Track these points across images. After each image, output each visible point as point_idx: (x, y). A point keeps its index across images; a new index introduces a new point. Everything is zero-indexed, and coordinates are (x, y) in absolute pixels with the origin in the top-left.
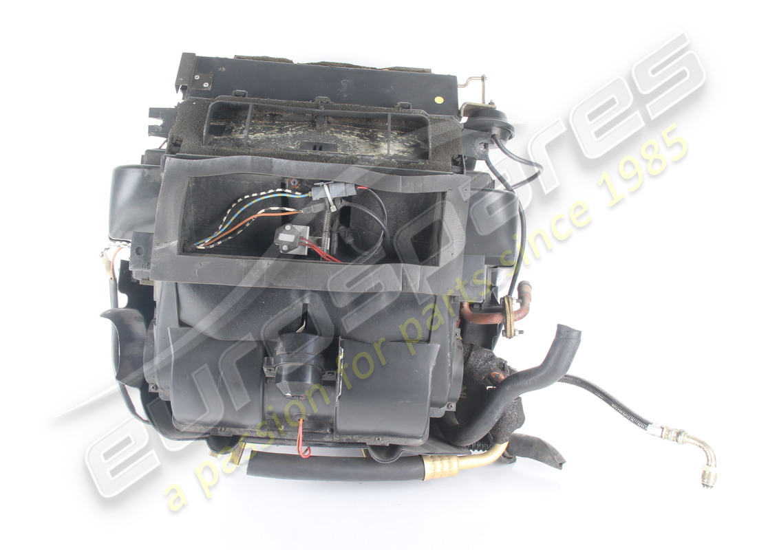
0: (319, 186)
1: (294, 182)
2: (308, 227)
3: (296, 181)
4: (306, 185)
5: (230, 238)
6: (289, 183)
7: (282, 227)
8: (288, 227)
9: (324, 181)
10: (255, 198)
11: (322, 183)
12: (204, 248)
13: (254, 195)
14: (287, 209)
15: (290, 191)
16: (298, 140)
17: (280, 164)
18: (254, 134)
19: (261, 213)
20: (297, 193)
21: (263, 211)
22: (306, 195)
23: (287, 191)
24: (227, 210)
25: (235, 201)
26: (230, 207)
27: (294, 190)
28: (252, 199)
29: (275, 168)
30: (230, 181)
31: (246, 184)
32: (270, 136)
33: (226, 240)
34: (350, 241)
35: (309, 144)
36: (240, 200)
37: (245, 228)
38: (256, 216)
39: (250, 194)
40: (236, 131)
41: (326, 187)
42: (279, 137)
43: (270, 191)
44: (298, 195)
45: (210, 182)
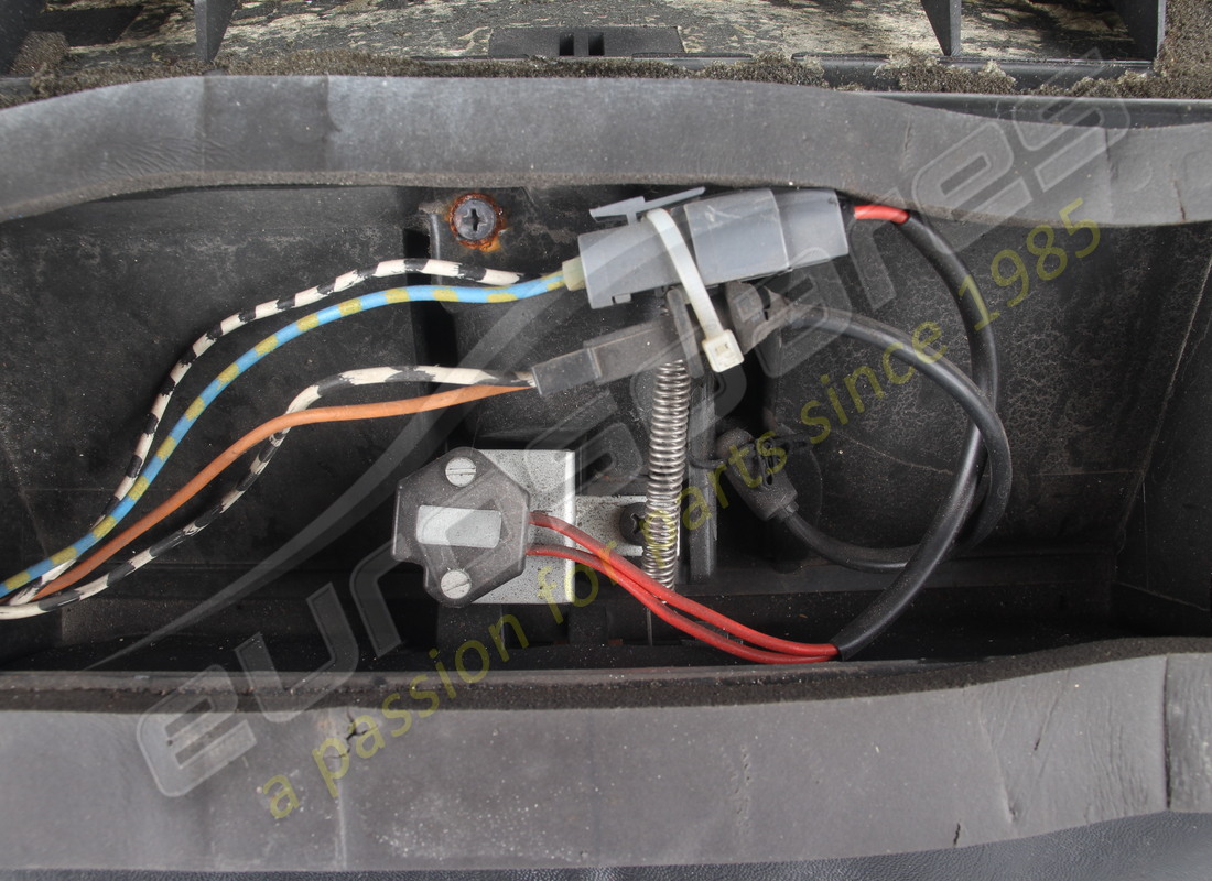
0: (620, 222)
1: (475, 219)
2: (570, 456)
3: (483, 210)
4: (537, 228)
5: (192, 529)
6: (448, 229)
7: (433, 470)
8: (460, 469)
9: (650, 192)
10: (273, 324)
11: (638, 203)
12: (35, 611)
13: (265, 310)
14: (440, 374)
15: (449, 269)
16: (480, 23)
17: (375, 105)
18: (270, 19)
19: (304, 406)
20: (491, 276)
21: (311, 393)
22: (548, 283)
23: (433, 267)
24: (152, 402)
25: (184, 353)
26: (163, 384)
27: (474, 265)
28: (256, 330)
29: (346, 135)
30: (135, 249)
31: (221, 258)
32: (343, 22)
33: (175, 540)
34: (781, 502)
35: (537, 35)
36: (203, 345)
37: (248, 481)
38: (283, 424)
39: (245, 308)
40: (185, 20)
41: (663, 222)
42: (388, 21)
43: (343, 282)
44: (500, 285)
45: (41, 266)
